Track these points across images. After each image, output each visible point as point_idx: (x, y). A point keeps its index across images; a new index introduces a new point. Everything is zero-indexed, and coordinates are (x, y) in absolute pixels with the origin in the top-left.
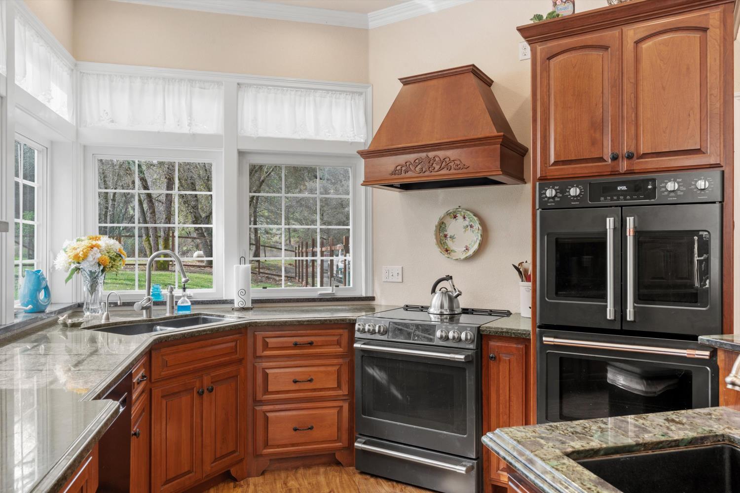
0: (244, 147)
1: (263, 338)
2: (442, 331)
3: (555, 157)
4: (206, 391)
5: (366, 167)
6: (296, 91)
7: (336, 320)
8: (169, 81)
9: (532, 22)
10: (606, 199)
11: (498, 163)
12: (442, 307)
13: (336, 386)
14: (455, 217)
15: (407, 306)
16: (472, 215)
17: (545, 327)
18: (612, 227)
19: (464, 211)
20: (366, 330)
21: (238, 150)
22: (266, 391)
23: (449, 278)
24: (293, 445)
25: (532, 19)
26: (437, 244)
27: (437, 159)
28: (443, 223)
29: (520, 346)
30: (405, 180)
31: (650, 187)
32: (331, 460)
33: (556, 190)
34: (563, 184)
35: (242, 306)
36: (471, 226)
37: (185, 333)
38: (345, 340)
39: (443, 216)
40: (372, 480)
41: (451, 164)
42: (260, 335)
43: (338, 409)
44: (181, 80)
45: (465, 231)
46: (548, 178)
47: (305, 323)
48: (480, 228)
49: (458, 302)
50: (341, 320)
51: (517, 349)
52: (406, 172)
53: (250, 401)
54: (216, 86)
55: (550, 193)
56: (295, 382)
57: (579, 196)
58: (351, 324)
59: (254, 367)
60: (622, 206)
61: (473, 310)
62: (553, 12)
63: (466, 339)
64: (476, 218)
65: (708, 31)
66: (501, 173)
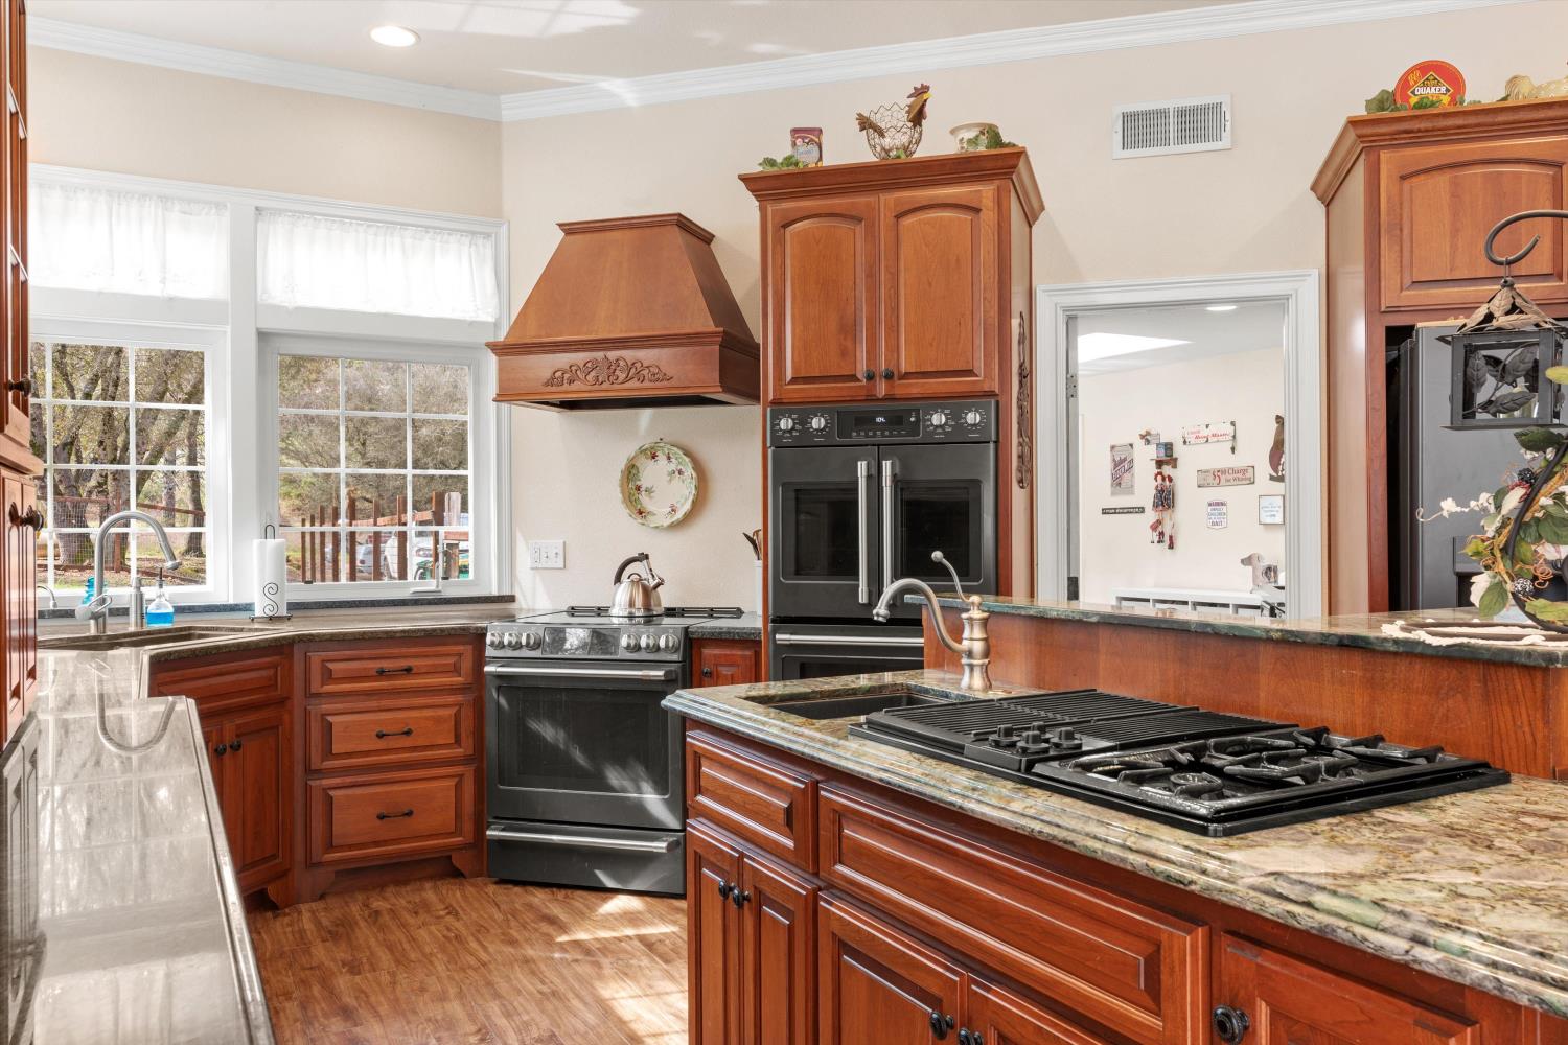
0: (268, 324)
1: (323, 661)
2: (629, 637)
3: (793, 373)
4: (228, 749)
5: (501, 370)
6: (368, 226)
7: (452, 629)
8: (119, 197)
9: (760, 169)
10: (859, 435)
11: (716, 375)
12: (631, 604)
13: (453, 741)
14: (654, 456)
15: (573, 609)
16: (680, 453)
17: (781, 621)
18: (864, 474)
19: (669, 446)
20: (506, 642)
21: (257, 329)
22: (328, 753)
23: (644, 557)
24: (377, 844)
25: (760, 164)
26: (624, 501)
27: (622, 363)
28: (633, 466)
29: (748, 653)
30: (569, 396)
31: (912, 419)
32: (444, 868)
33: (793, 420)
34: (803, 410)
35: (271, 614)
36: (680, 472)
37: (196, 649)
38: (467, 664)
39: (633, 454)
40: (517, 889)
41: (645, 372)
42: (316, 657)
43: (456, 779)
44: (144, 196)
45: (670, 480)
46: (785, 401)
47: (398, 635)
48: (694, 475)
49: (658, 597)
50: (460, 628)
51: (743, 657)
52: (571, 382)
53: (299, 769)
54: (214, 211)
55: (785, 424)
56: (380, 736)
57: (823, 429)
58: (481, 635)
59: (307, 713)
60: (879, 445)
61: (683, 609)
62: (790, 157)
63: (667, 646)
64: (687, 459)
65: (981, 213)
66: (721, 390)
